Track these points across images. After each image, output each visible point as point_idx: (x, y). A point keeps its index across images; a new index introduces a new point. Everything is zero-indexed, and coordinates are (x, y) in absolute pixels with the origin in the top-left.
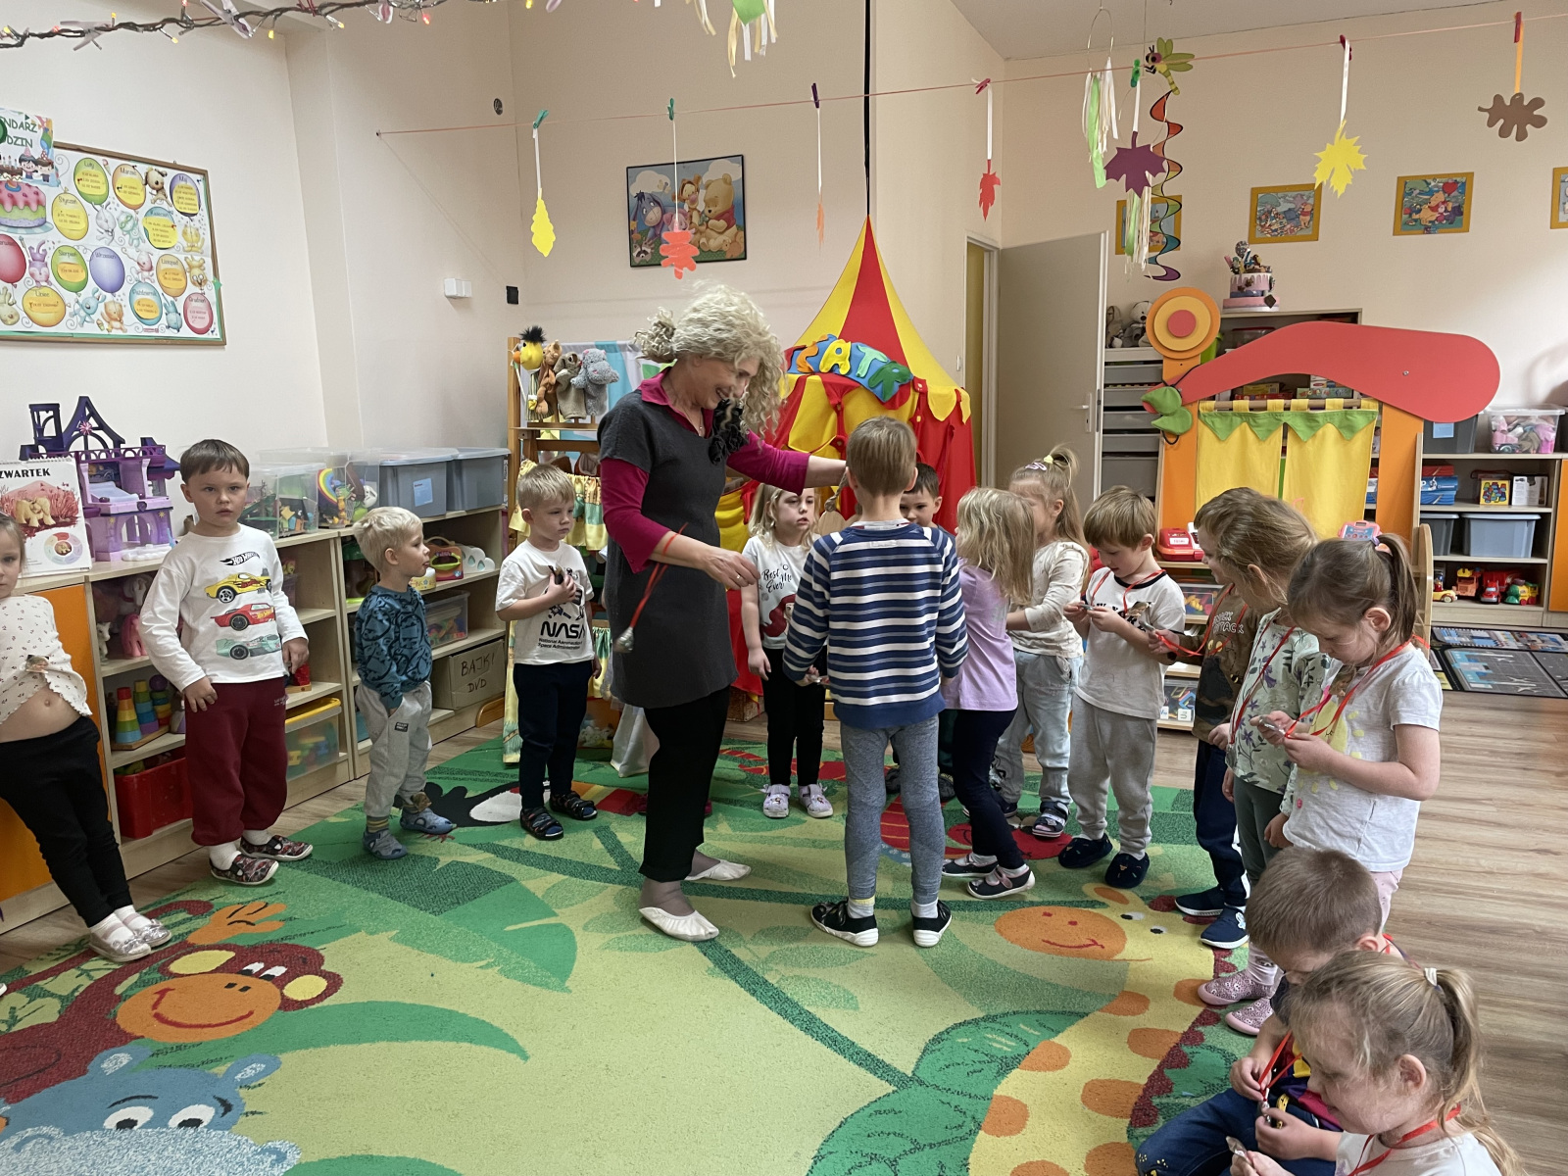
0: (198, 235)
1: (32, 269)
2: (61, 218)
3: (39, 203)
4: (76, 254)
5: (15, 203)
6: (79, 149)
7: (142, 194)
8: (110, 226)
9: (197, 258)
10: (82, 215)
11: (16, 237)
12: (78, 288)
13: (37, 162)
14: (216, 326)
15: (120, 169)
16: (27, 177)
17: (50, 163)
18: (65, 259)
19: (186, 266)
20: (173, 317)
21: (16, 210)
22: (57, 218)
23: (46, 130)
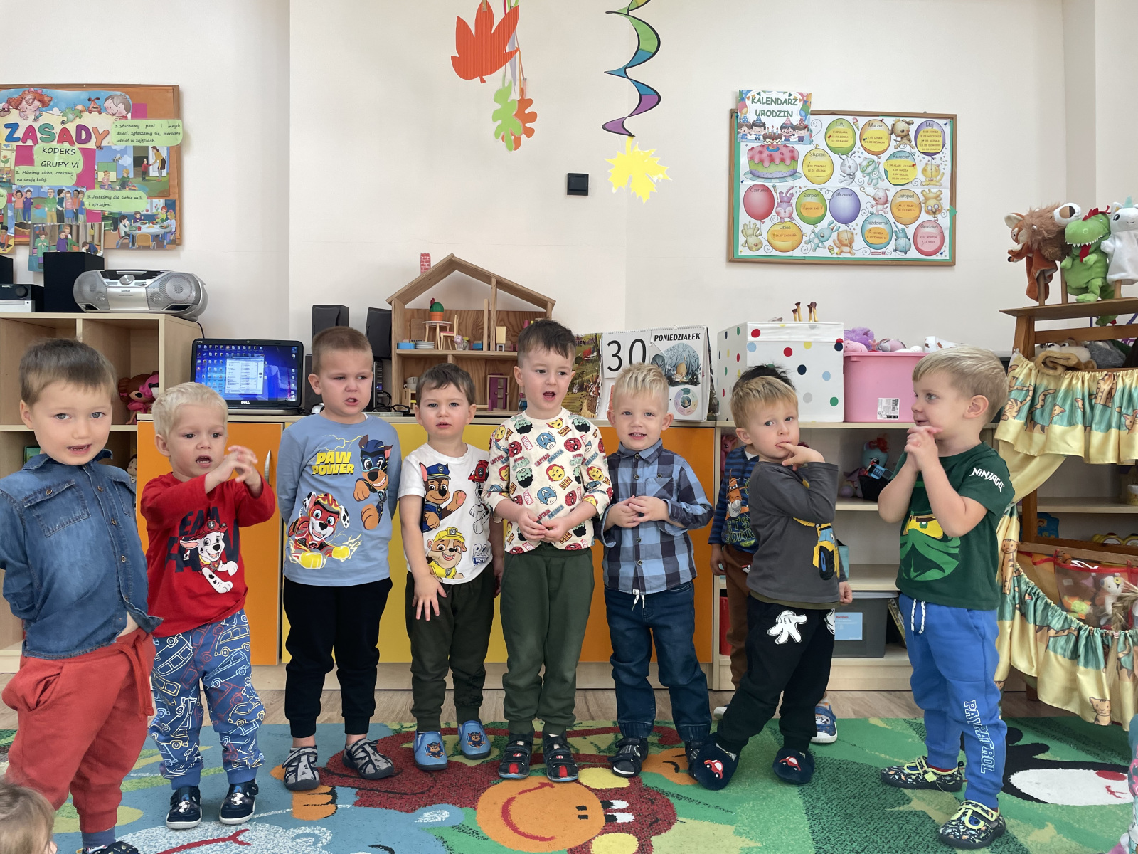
1: (778, 209)
2: (809, 168)
3: (794, 158)
4: (818, 194)
5: (772, 161)
6: (833, 113)
7: (887, 142)
8: (853, 170)
9: (934, 190)
10: (829, 164)
11: (769, 185)
12: (815, 222)
13: (794, 128)
14: (946, 248)
15: (869, 124)
16: (785, 140)
18: (809, 200)
19: (922, 198)
20: (902, 242)
21: (772, 165)
22: (806, 169)
23: (805, 102)
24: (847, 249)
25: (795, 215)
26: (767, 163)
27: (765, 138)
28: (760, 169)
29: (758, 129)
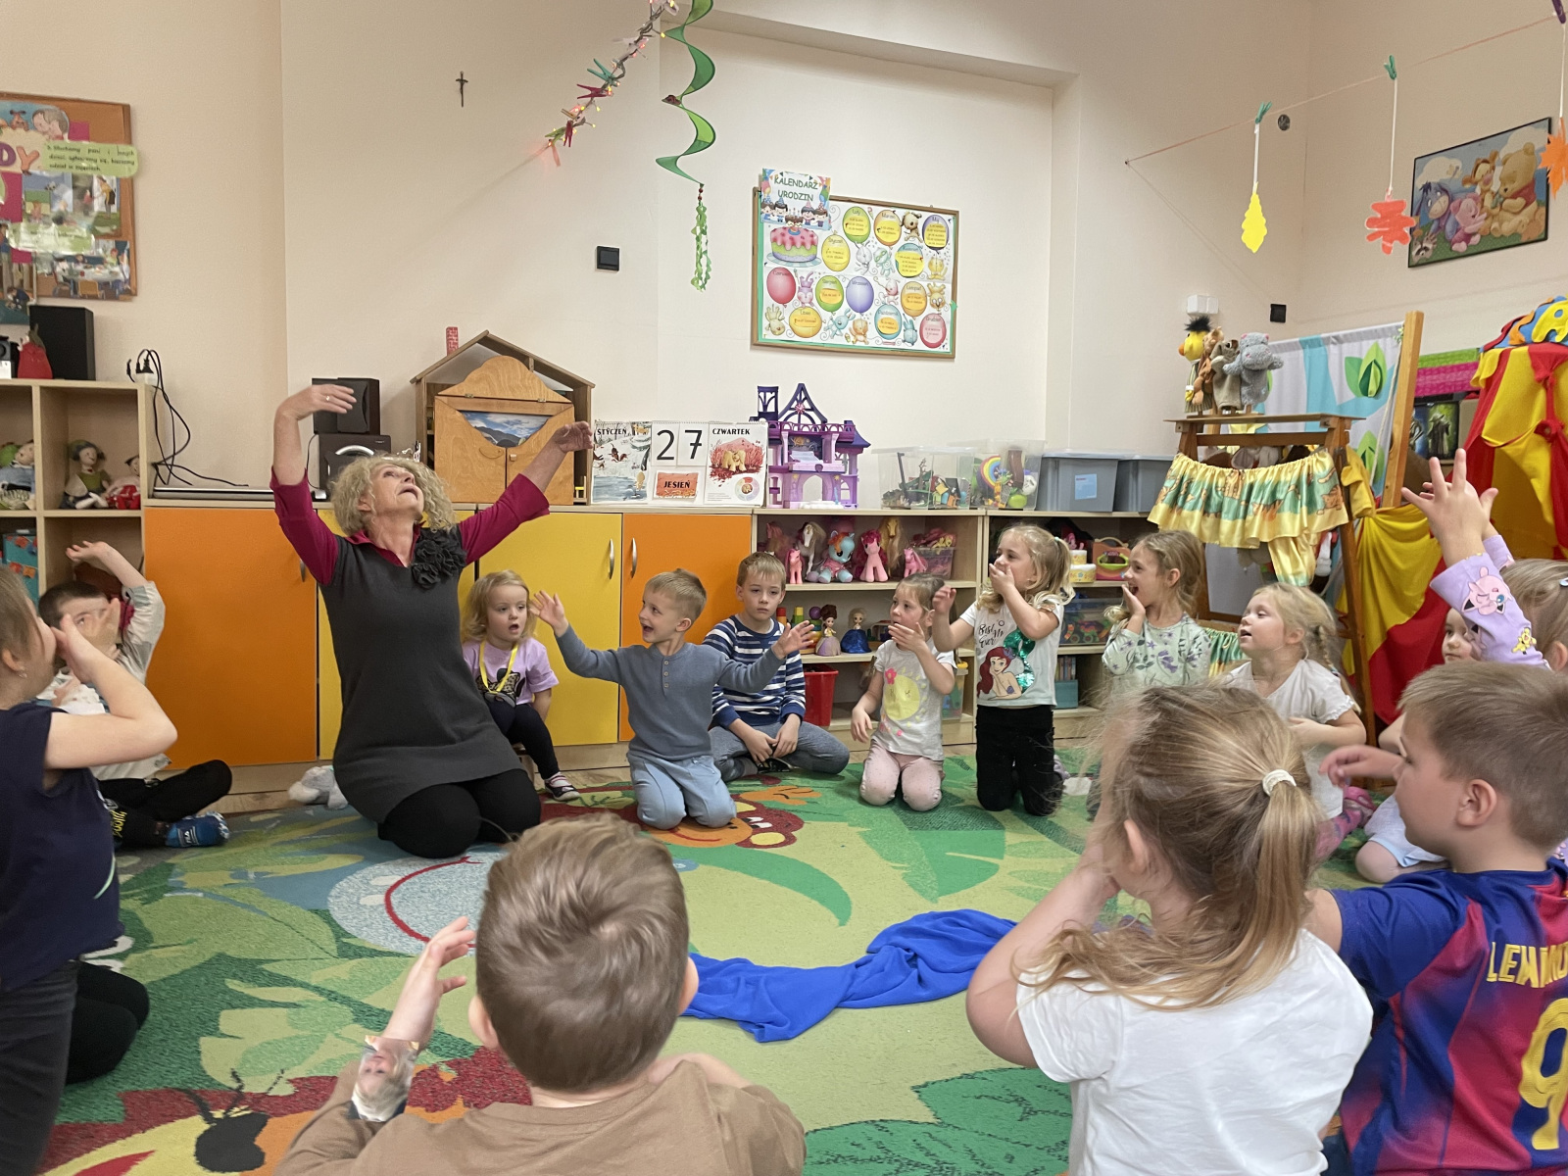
0: (942, 265)
1: (800, 294)
2: (829, 254)
3: (813, 243)
4: (836, 281)
5: (794, 244)
6: (850, 200)
7: (898, 234)
8: (868, 259)
9: (938, 284)
10: (846, 253)
11: (791, 269)
12: (834, 309)
13: (814, 212)
14: (947, 341)
15: (882, 214)
16: (806, 224)
17: (825, 213)
18: (828, 286)
19: (928, 291)
20: (910, 333)
21: (793, 248)
22: (825, 255)
23: (825, 187)
24: (861, 338)
25: (815, 301)
26: (788, 246)
27: (787, 220)
28: (781, 251)
29: (781, 210)
